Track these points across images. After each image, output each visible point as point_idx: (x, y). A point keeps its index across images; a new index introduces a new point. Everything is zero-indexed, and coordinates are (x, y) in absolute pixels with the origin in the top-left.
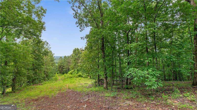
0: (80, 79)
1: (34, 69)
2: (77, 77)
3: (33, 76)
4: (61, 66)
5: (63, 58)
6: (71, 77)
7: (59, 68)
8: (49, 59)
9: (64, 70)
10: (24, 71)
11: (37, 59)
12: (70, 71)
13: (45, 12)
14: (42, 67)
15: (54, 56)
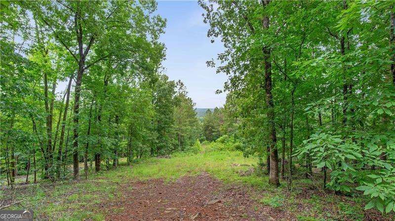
0: (237, 155)
1: (159, 130)
2: (233, 150)
3: (157, 141)
4: (208, 127)
5: (213, 111)
6: (221, 149)
7: (206, 130)
8: (185, 112)
9: (213, 134)
10: (144, 132)
11: (164, 113)
12: (221, 138)
13: (164, 25)
14: (171, 127)
15: (194, 108)
